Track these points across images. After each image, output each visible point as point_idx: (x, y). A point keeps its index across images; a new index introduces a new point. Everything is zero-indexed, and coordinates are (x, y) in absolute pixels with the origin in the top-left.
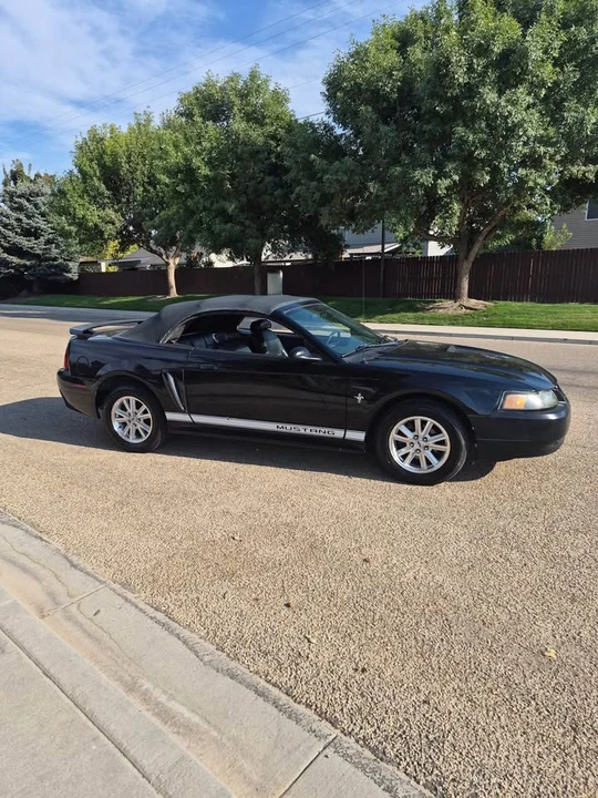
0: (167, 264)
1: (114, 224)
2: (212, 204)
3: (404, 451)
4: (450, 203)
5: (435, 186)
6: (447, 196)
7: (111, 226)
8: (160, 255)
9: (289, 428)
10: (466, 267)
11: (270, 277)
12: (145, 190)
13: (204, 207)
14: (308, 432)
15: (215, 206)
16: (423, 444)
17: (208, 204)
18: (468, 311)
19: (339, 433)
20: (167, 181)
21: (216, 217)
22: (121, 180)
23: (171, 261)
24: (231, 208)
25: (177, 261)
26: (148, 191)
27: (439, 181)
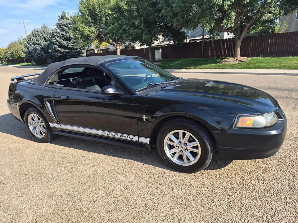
0: (117, 48)
1: (94, 33)
2: (129, 21)
3: (173, 151)
4: (231, 13)
5: (223, 5)
6: (229, 9)
7: (93, 34)
8: (114, 45)
9: (109, 134)
10: (239, 43)
11: (156, 52)
12: (106, 19)
13: (126, 23)
14: (119, 136)
15: (130, 23)
16: (185, 147)
17: (127, 22)
18: (240, 62)
19: (135, 138)
20: (110, 13)
21: (131, 27)
22: (97, 15)
23: (118, 47)
24: (136, 22)
25: (121, 47)
26: (107, 19)
27: (225, 2)
